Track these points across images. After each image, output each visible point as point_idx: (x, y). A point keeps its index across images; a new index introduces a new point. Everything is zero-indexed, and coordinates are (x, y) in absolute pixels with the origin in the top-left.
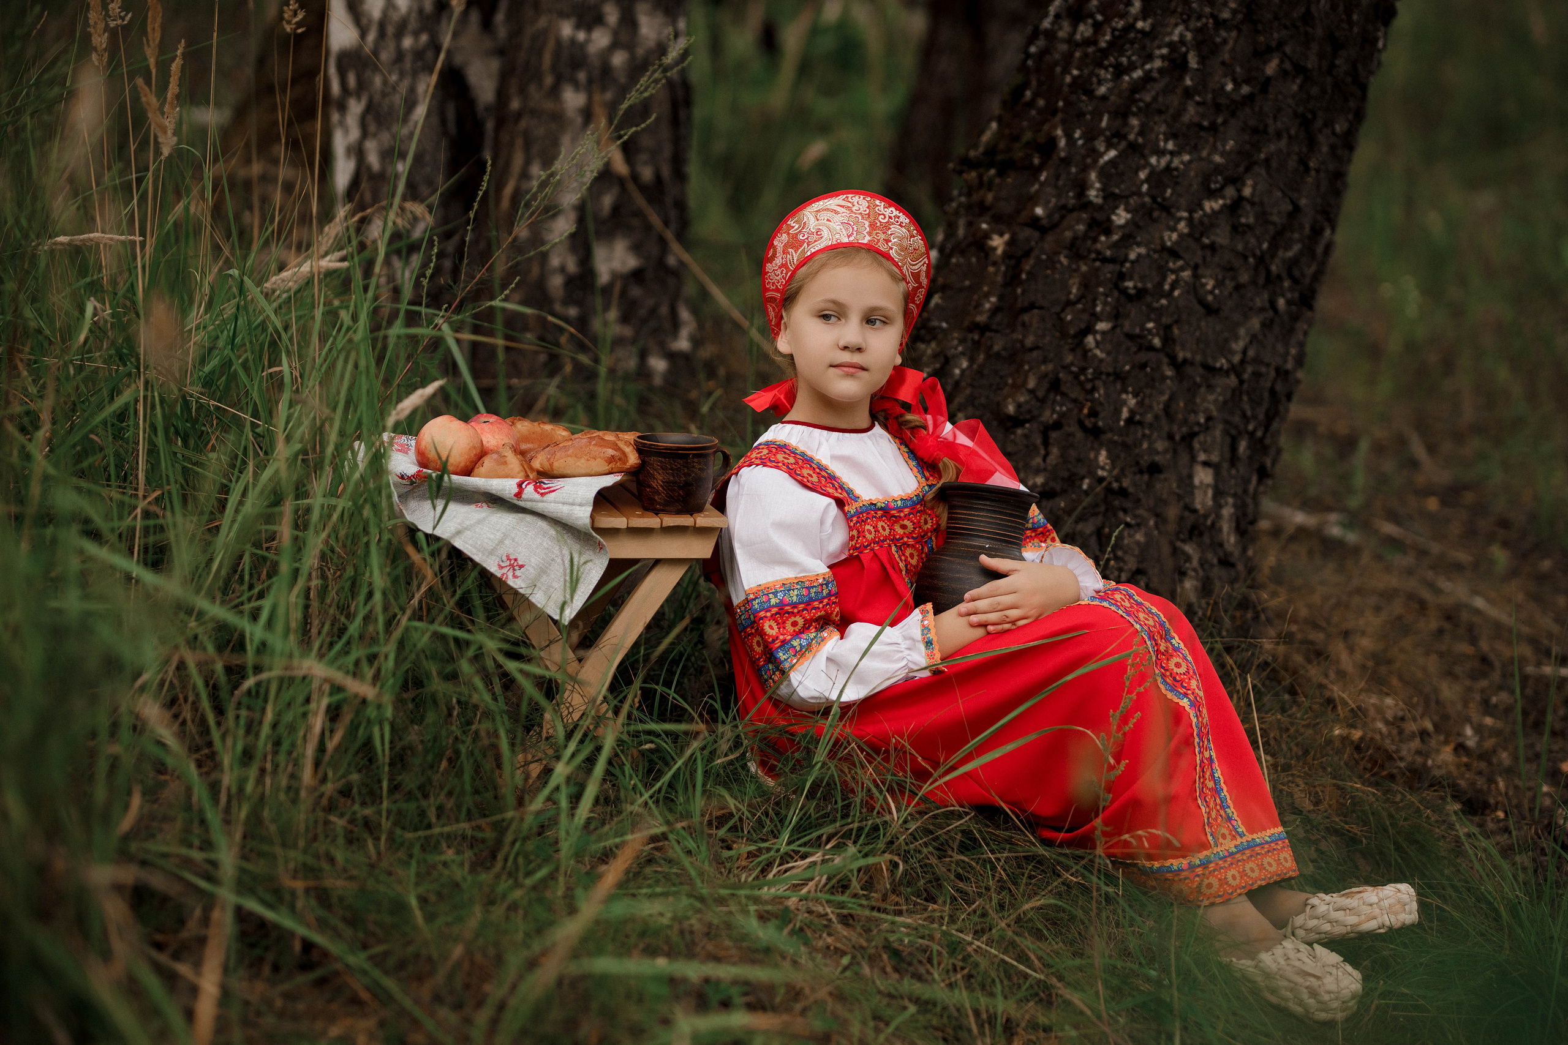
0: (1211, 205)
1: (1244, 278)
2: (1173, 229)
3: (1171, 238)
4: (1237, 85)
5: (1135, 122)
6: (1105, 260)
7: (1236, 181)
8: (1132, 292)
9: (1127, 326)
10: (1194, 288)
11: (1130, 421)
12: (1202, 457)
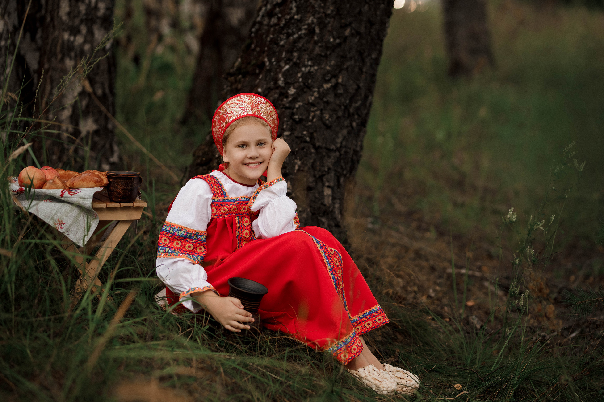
0: (327, 86)
1: (340, 114)
2: (312, 95)
3: (311, 99)
4: (335, 39)
5: (295, 54)
6: (286, 108)
7: (335, 76)
8: (297, 120)
9: (296, 134)
10: (321, 118)
11: (299, 170)
12: (327, 184)
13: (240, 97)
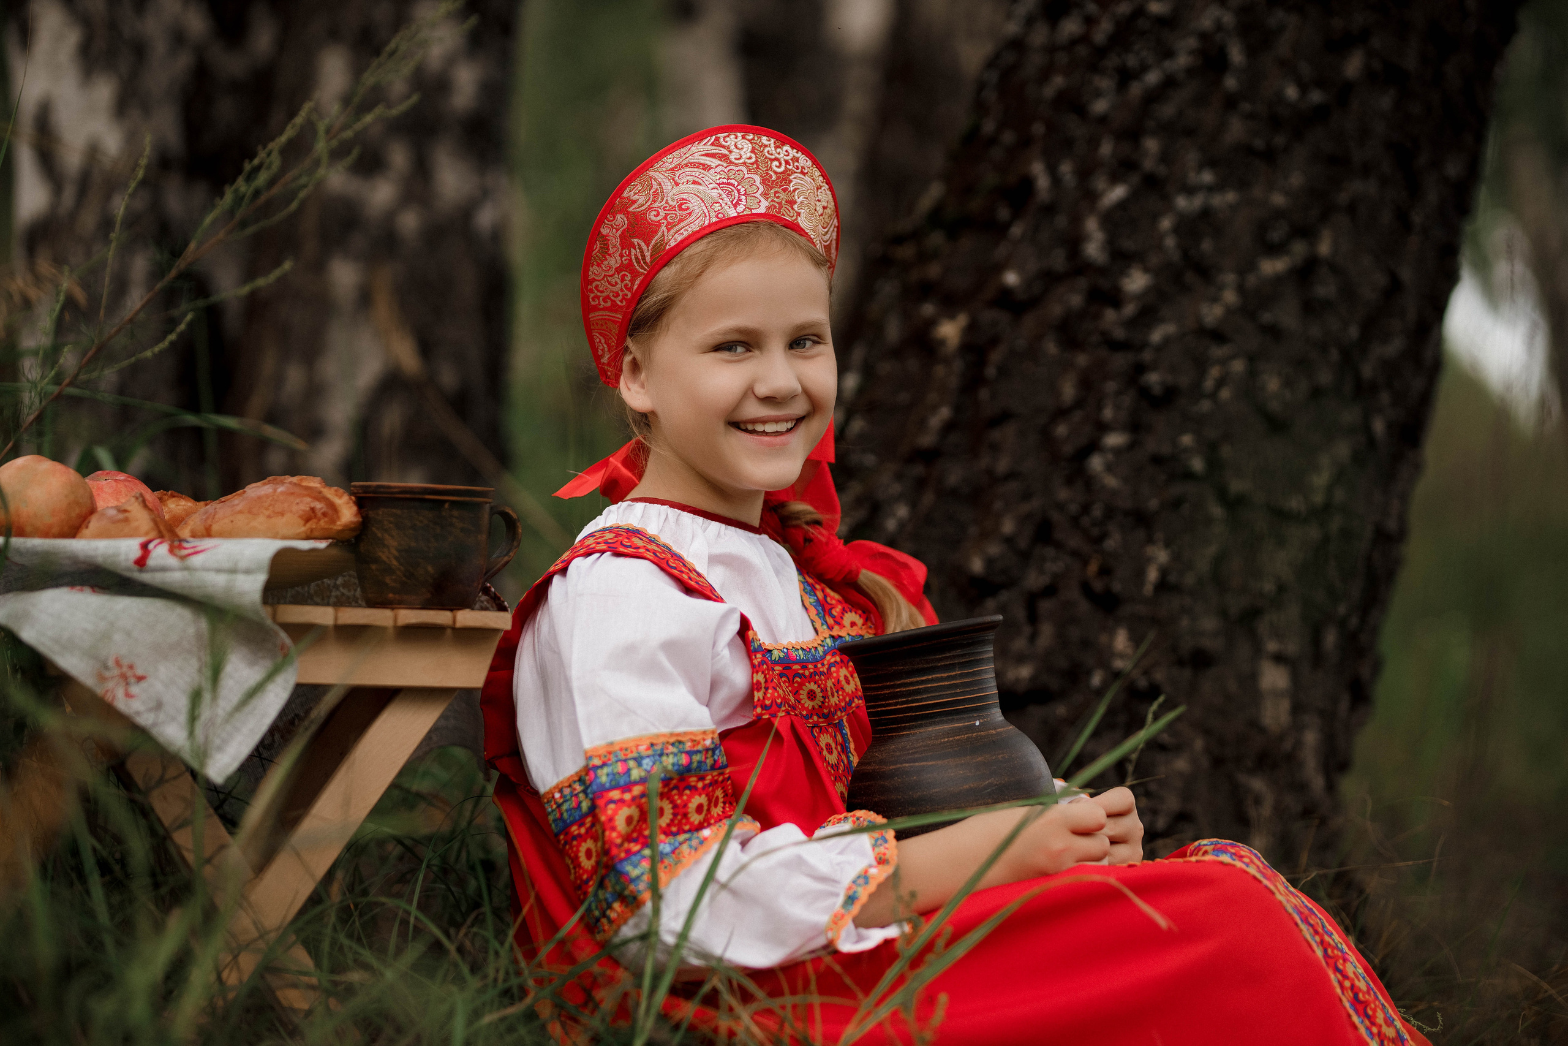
0: (1272, 266)
1: (1325, 378)
2: (1215, 299)
3: (1212, 314)
4: (1303, 88)
5: (1152, 145)
6: (1115, 346)
7: (1306, 232)
8: (1157, 390)
9: (1152, 445)
10: (1249, 388)
11: (1163, 586)
12: (1272, 646)
13: (717, 139)
